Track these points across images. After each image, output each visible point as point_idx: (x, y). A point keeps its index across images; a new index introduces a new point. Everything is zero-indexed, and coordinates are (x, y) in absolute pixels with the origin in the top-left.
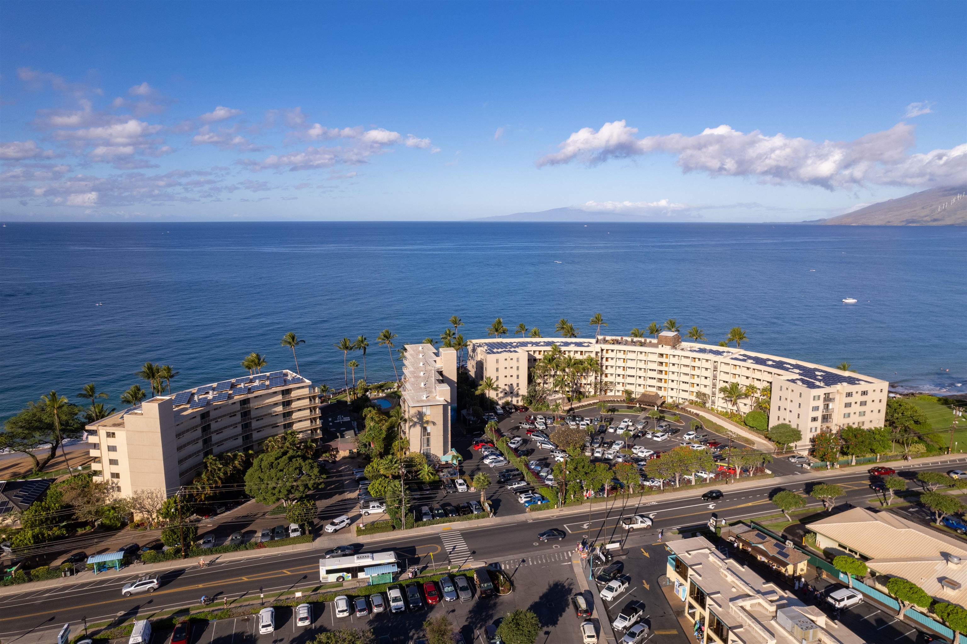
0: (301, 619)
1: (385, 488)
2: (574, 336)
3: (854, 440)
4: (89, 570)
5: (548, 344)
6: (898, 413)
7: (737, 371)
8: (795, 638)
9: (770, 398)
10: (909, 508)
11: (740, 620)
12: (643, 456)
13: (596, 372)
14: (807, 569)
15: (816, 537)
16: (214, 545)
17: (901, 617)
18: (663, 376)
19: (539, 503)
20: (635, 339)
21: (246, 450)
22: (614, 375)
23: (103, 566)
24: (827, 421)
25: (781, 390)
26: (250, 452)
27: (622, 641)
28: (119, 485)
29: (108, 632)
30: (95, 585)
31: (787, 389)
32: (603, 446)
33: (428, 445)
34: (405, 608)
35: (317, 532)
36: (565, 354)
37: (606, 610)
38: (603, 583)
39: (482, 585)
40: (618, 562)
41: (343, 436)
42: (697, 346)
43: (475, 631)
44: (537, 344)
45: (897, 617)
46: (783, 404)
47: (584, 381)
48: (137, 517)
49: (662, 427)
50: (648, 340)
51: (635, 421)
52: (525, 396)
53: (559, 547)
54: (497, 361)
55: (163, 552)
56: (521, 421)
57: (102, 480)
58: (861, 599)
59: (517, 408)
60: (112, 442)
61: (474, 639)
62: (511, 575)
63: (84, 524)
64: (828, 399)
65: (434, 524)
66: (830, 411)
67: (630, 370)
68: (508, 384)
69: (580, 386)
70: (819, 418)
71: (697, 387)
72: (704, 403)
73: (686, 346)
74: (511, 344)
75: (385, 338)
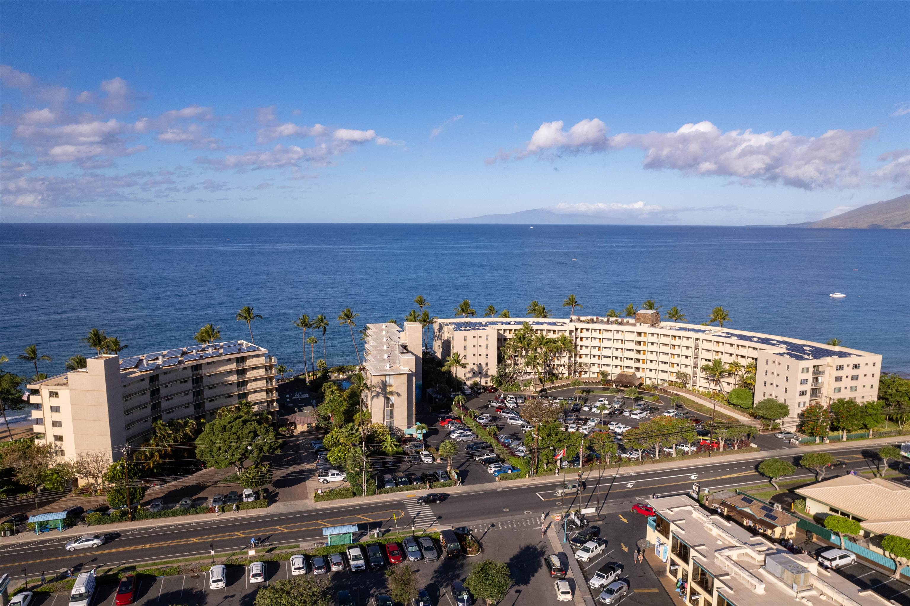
0: (254, 576)
1: (345, 454)
2: (545, 317)
3: (845, 413)
4: (30, 530)
5: (519, 323)
6: (891, 389)
7: (720, 348)
8: (786, 584)
9: (756, 374)
10: (905, 478)
11: (726, 569)
12: (620, 431)
13: (570, 352)
14: (796, 533)
15: (805, 503)
16: (163, 509)
17: (897, 576)
18: (641, 356)
19: (510, 472)
20: (612, 319)
21: (197, 419)
22: (589, 356)
23: (45, 526)
24: (816, 396)
25: (767, 364)
26: (202, 420)
27: (599, 599)
28: (63, 448)
29: (50, 585)
30: (36, 545)
31: (774, 362)
32: (578, 422)
33: (391, 417)
34: (366, 567)
35: (271, 499)
36: (537, 333)
37: (582, 570)
38: (579, 545)
39: (449, 545)
40: (594, 527)
41: (300, 411)
43: (441, 589)
44: (508, 323)
45: (893, 576)
46: (767, 379)
47: (557, 362)
48: (82, 482)
49: (640, 405)
50: (625, 320)
51: (611, 400)
52: (494, 376)
53: (531, 513)
54: (465, 339)
55: (109, 515)
56: (490, 400)
57: (45, 443)
58: (854, 560)
59: (485, 389)
60: (54, 402)
61: (439, 596)
62: (479, 538)
63: (25, 489)
64: (817, 372)
65: (397, 491)
66: (819, 385)
67: (606, 350)
68: (476, 363)
69: (553, 368)
70: (807, 392)
71: (678, 367)
72: (685, 384)
73: (665, 325)
74: (480, 324)
75: (346, 318)
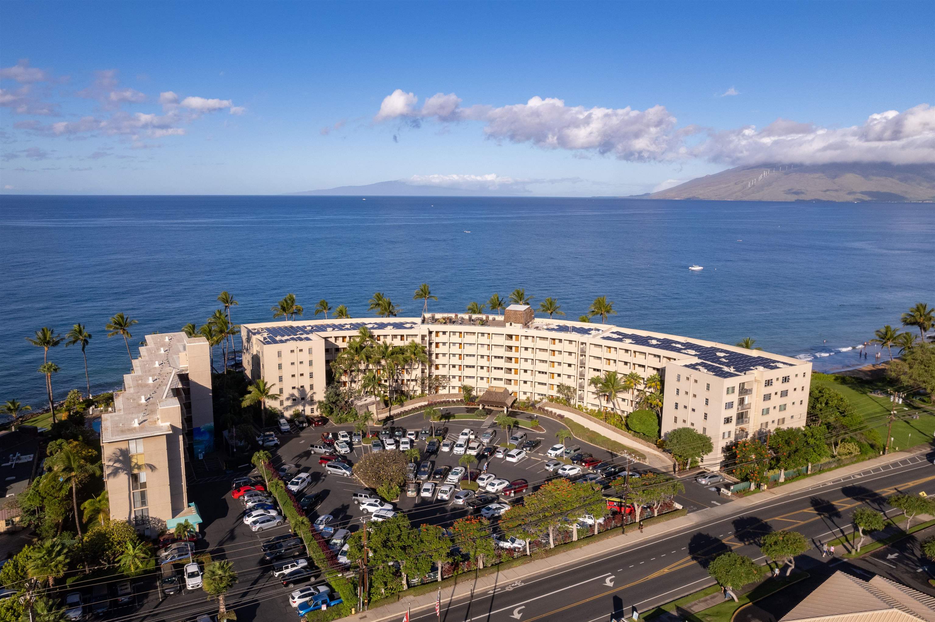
2: (392, 314)
3: (787, 448)
5: (355, 327)
6: (821, 403)
7: (612, 355)
9: (662, 392)
10: (886, 552)
12: (494, 491)
13: (423, 364)
18: (512, 365)
19: (324, 608)
20: (474, 316)
22: (447, 366)
24: (742, 422)
25: (678, 380)
31: (688, 379)
32: (434, 477)
33: (144, 503)
36: (379, 340)
42: (555, 323)
44: (341, 327)
46: (682, 400)
47: (406, 377)
49: (516, 439)
50: (491, 317)
51: (478, 432)
52: (323, 402)
54: (279, 354)
56: (312, 444)
59: (310, 420)
64: (744, 390)
66: (746, 407)
67: (469, 358)
68: (297, 387)
69: (402, 383)
70: (733, 418)
71: (559, 378)
72: (568, 400)
73: (540, 323)
74: (303, 329)
75: (117, 326)
